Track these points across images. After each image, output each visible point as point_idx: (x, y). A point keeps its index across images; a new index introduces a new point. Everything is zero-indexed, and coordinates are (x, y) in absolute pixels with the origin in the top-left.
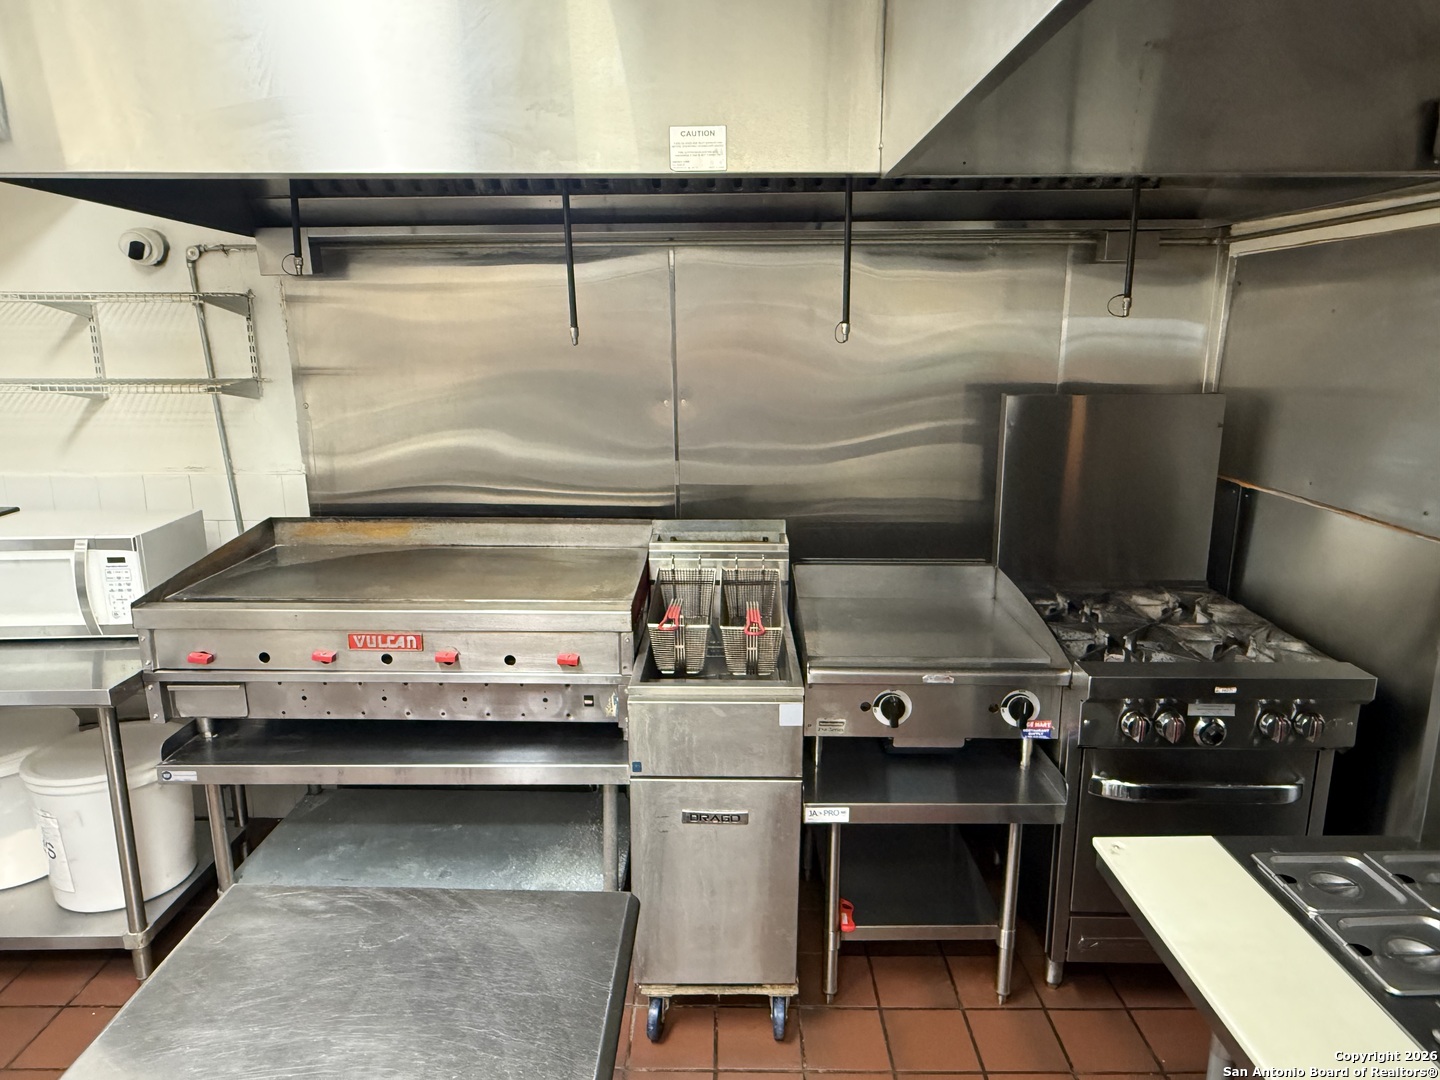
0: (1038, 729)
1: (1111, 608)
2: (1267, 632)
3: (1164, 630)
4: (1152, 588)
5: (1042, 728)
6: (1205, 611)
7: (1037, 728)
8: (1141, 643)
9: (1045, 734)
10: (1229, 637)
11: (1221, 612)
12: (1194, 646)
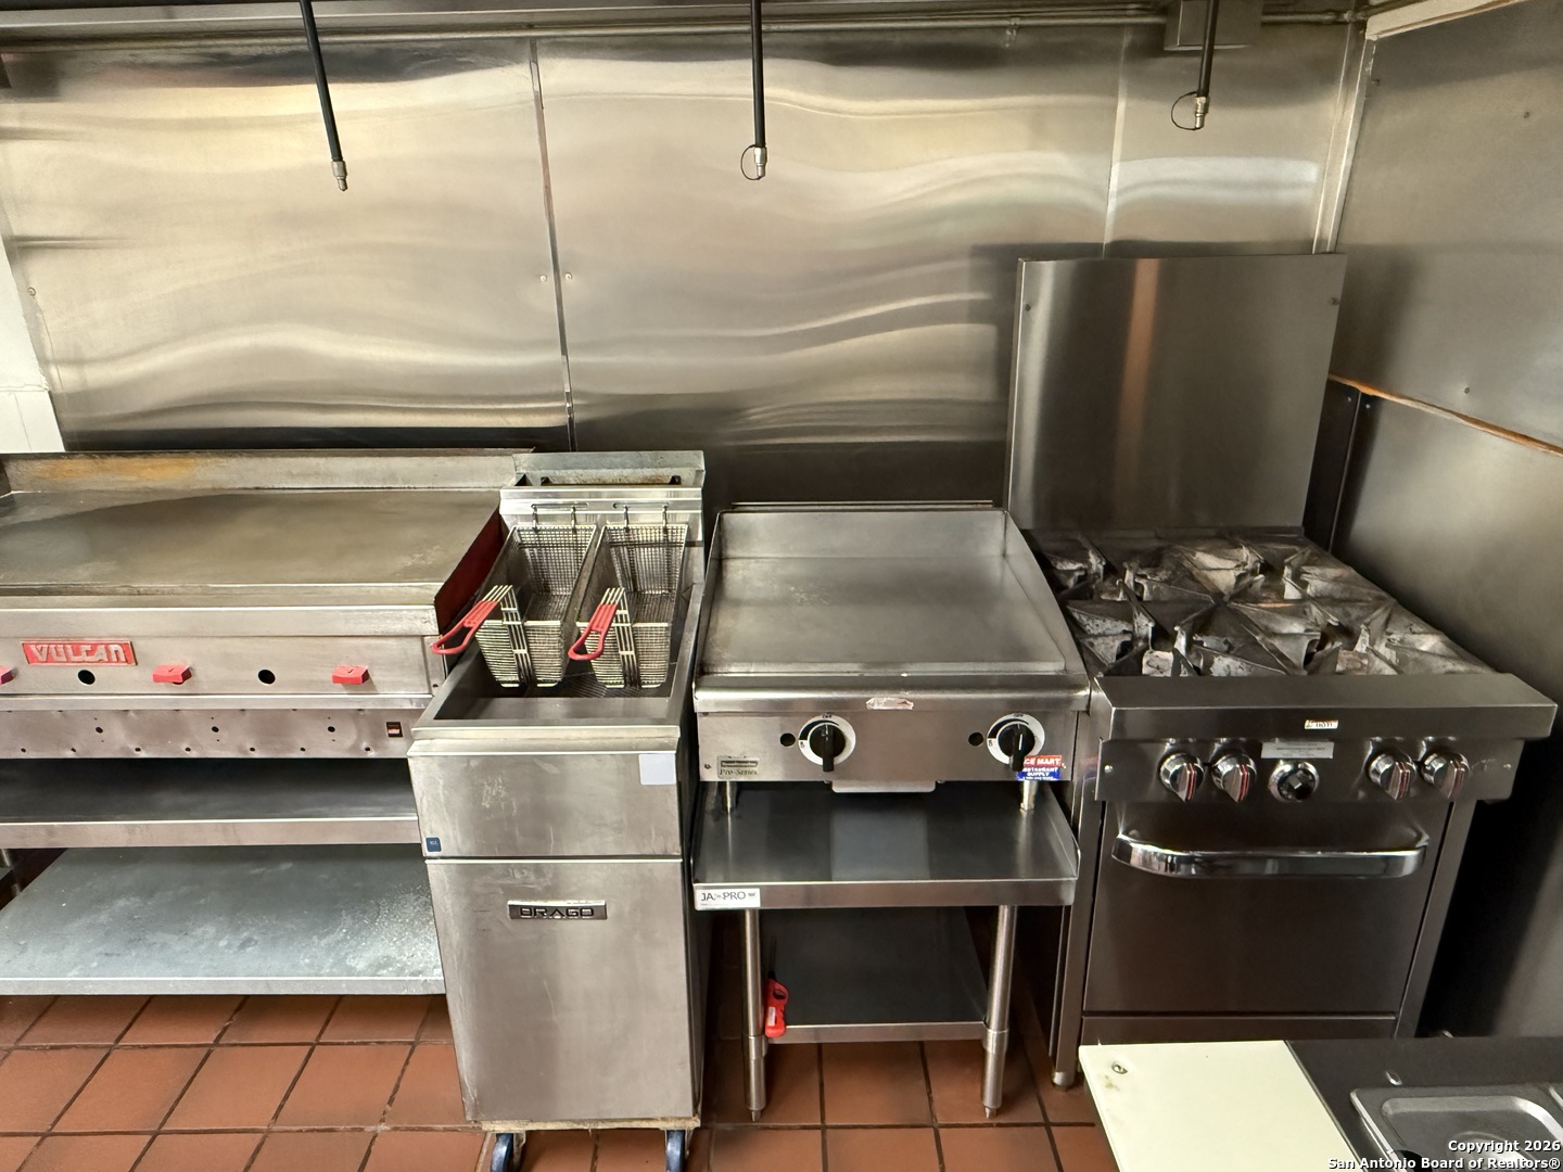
0: (1039, 769)
1: (1163, 575)
2: (1385, 616)
3: (1236, 613)
4: (1225, 538)
5: (1047, 766)
6: (1297, 578)
7: (1042, 766)
8: (1199, 639)
9: (1052, 774)
10: (1329, 624)
11: (1321, 579)
12: (1277, 643)
